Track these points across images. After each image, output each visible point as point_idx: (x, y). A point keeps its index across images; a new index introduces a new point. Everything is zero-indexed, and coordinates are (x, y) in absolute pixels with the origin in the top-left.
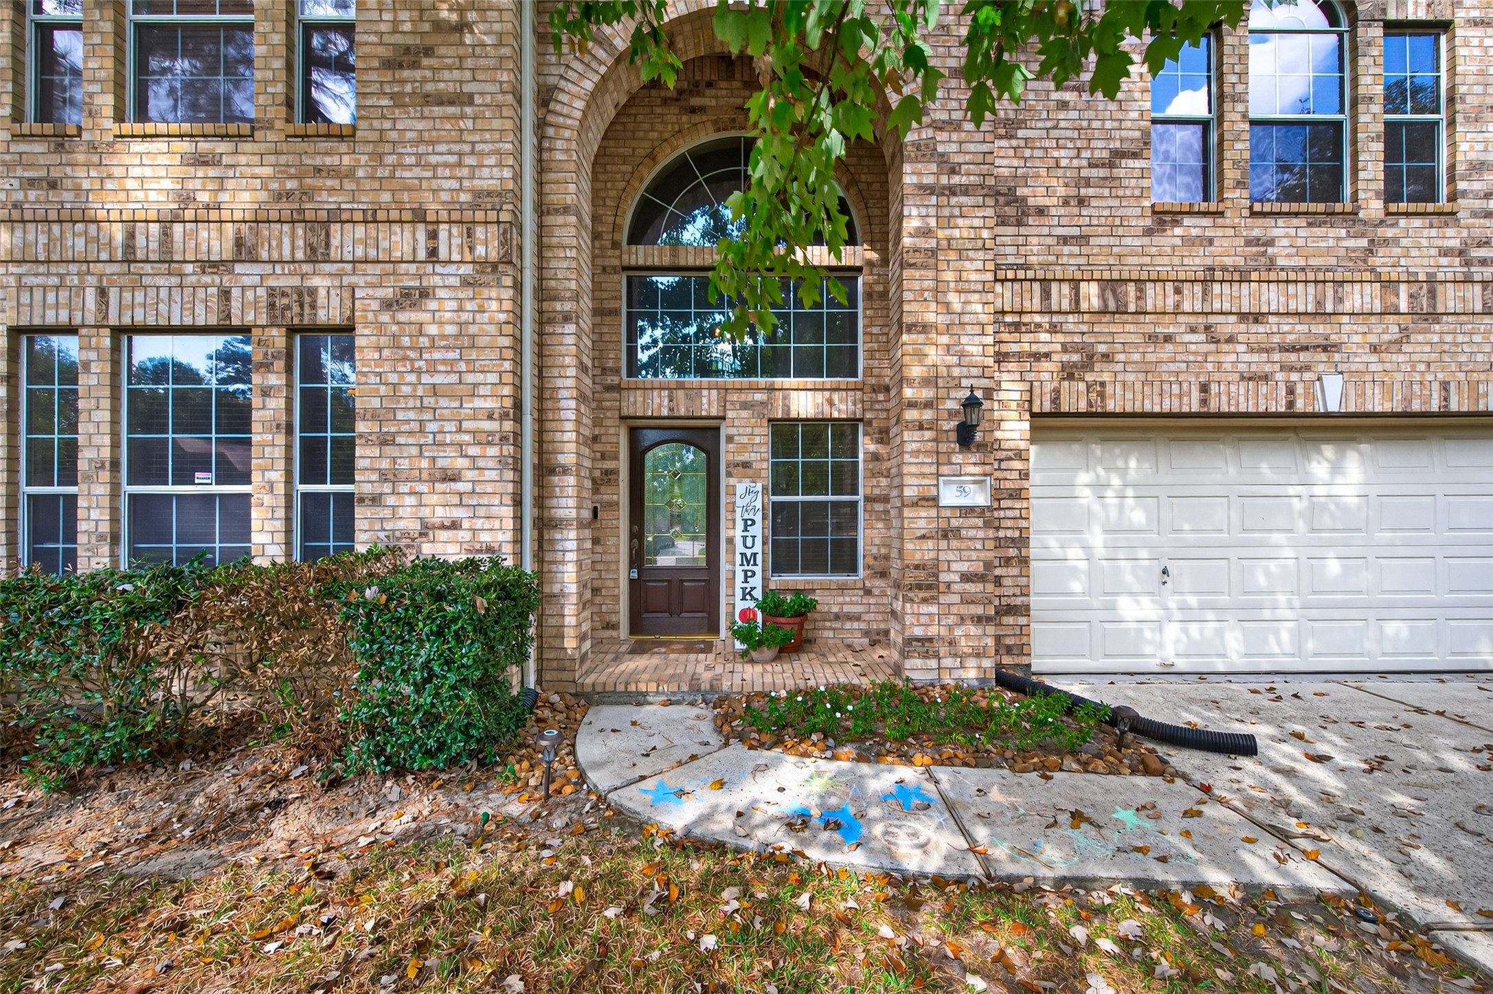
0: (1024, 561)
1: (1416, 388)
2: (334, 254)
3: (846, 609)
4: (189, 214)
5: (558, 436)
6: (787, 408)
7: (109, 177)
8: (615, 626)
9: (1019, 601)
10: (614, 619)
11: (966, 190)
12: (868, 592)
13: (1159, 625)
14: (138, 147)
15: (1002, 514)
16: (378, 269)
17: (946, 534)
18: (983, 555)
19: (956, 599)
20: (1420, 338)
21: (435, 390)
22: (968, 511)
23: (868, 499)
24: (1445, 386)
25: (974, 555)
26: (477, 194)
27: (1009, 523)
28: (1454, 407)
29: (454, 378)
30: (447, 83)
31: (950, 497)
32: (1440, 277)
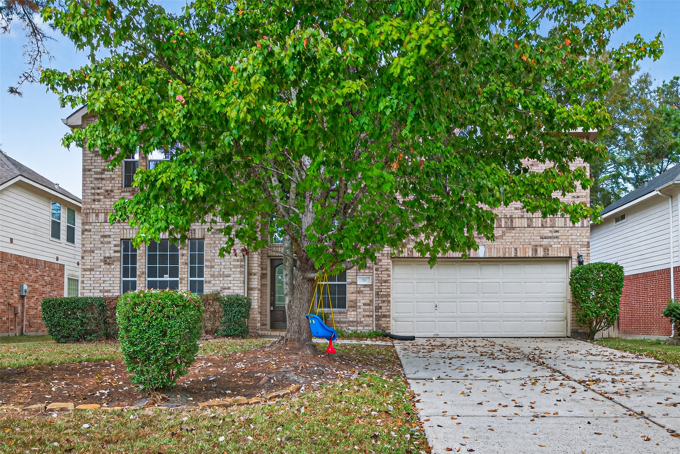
0: (389, 302)
1: (507, 250)
3: (341, 320)
5: (252, 265)
8: (266, 325)
9: (388, 313)
10: (265, 322)
15: (382, 287)
16: (210, 224)
17: (359, 292)
18: (369, 298)
19: (362, 310)
20: (508, 235)
22: (365, 286)
24: (516, 250)
25: (367, 298)
27: (385, 290)
28: (519, 256)
31: (360, 282)
32: (514, 216)
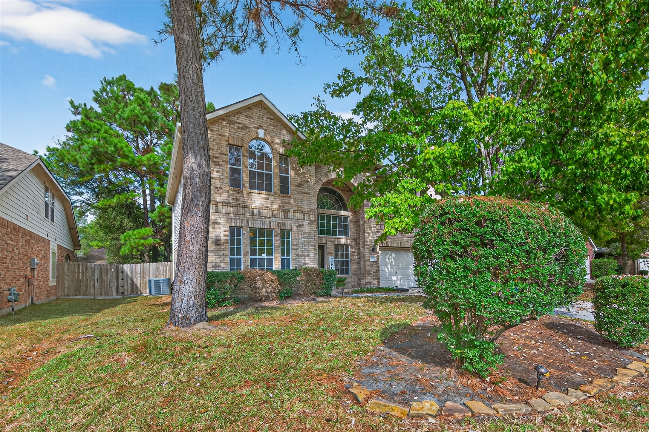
2: (288, 217)
4: (263, 208)
6: (338, 242)
7: (248, 200)
12: (352, 278)
13: (397, 281)
14: (254, 195)
16: (295, 220)
17: (371, 265)
19: (372, 276)
21: (305, 241)
22: (374, 262)
23: (351, 260)
25: (375, 269)
26: (311, 209)
29: (307, 239)
30: (307, 190)
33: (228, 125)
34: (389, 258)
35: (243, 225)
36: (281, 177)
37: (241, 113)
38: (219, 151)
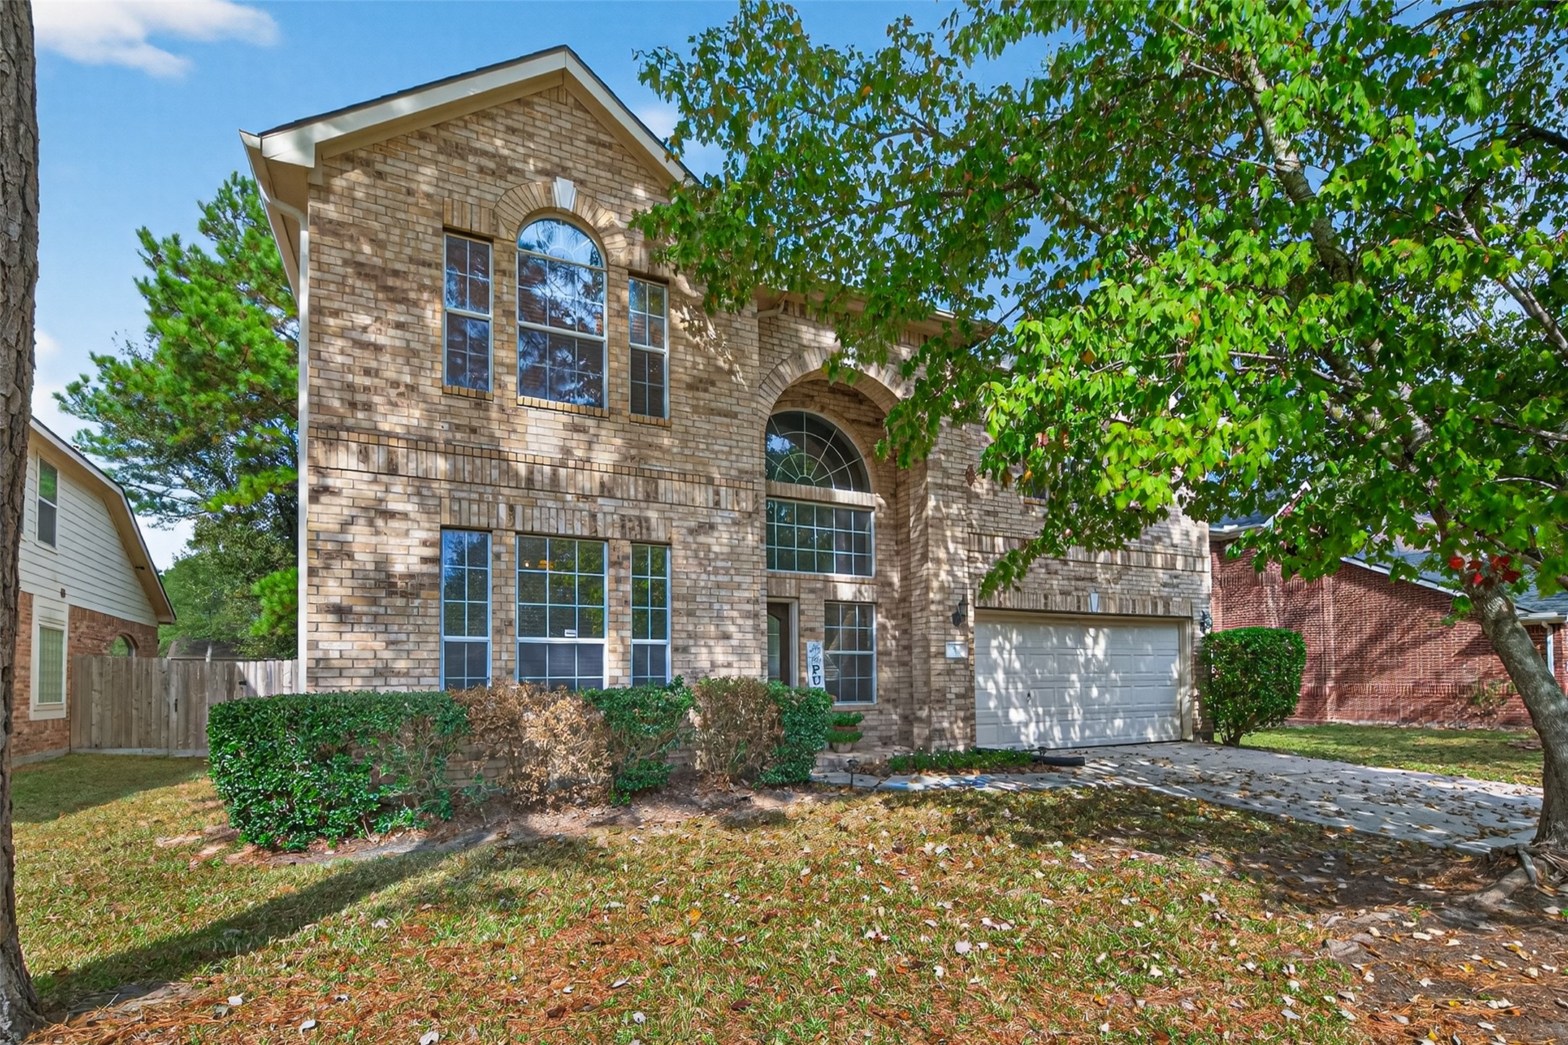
1: (1124, 601)
2: (661, 498)
3: (870, 723)
4: (571, 463)
6: (835, 593)
7: (515, 431)
11: (954, 488)
12: (881, 712)
13: (1026, 725)
14: (532, 413)
16: (686, 510)
17: (950, 672)
18: (964, 684)
19: (954, 708)
20: (1125, 578)
21: (719, 586)
22: (957, 661)
23: (879, 653)
24: (1134, 601)
25: (961, 684)
26: (740, 471)
28: (1137, 612)
29: (726, 578)
30: (723, 404)
31: (950, 653)
33: (441, 158)
34: (1001, 649)
35: (493, 524)
36: (637, 357)
37: (492, 118)
38: (408, 251)
